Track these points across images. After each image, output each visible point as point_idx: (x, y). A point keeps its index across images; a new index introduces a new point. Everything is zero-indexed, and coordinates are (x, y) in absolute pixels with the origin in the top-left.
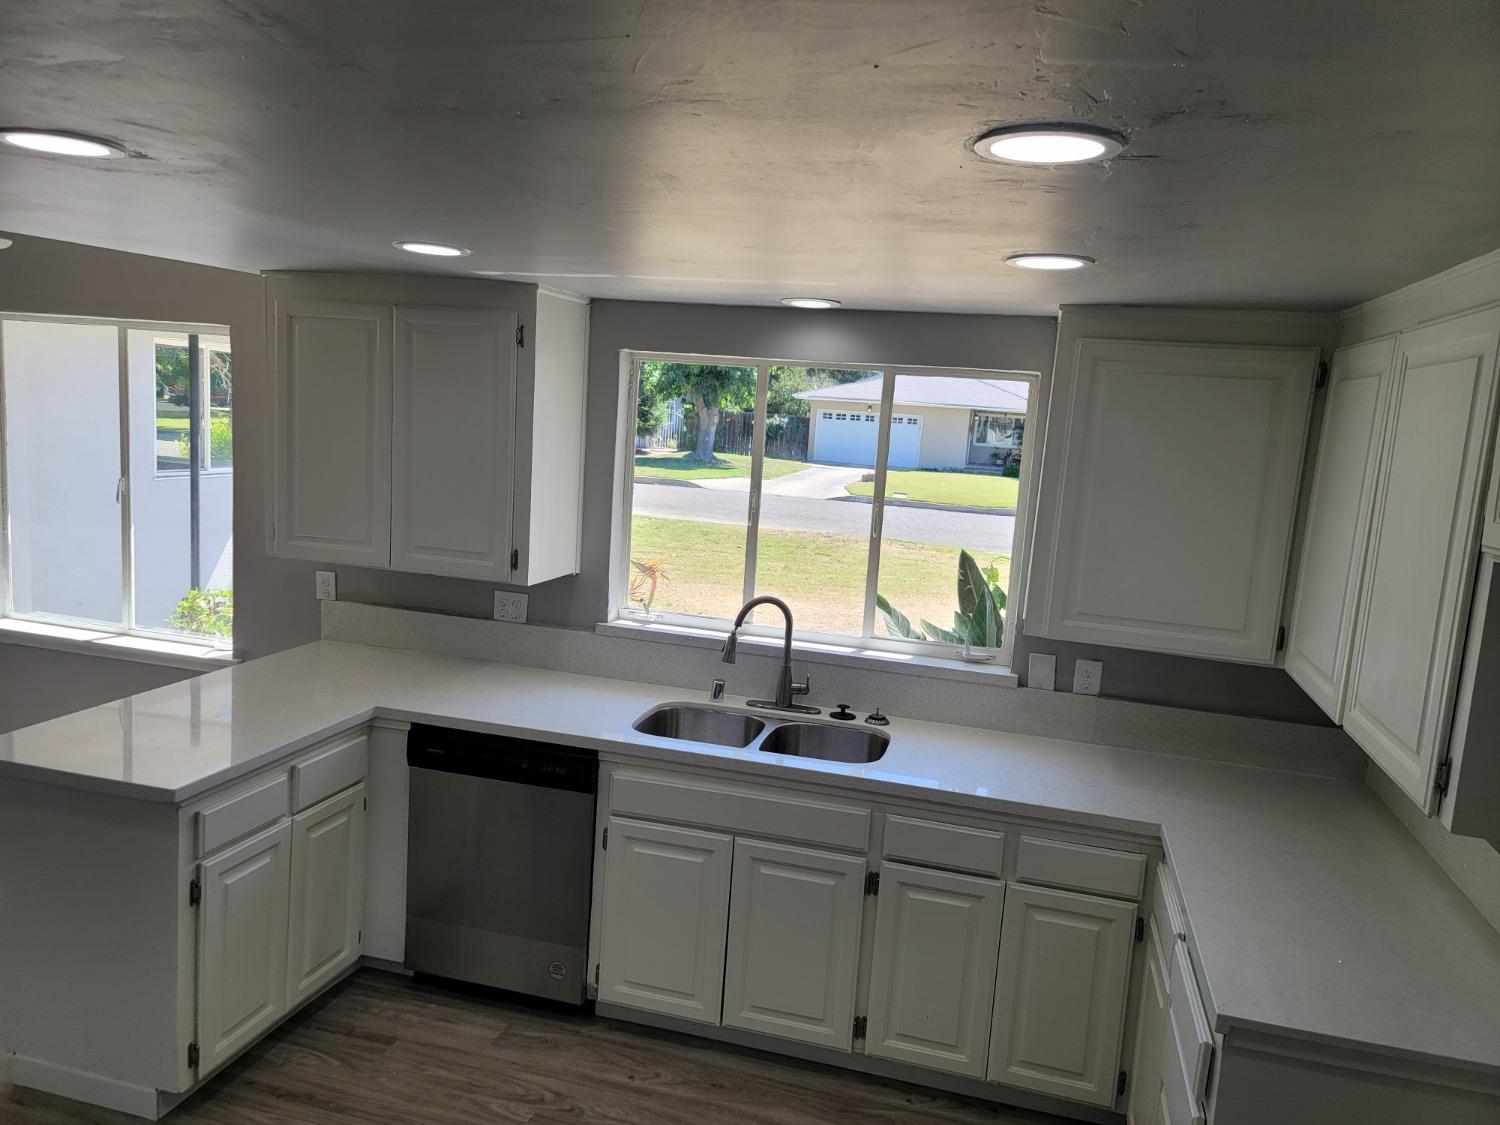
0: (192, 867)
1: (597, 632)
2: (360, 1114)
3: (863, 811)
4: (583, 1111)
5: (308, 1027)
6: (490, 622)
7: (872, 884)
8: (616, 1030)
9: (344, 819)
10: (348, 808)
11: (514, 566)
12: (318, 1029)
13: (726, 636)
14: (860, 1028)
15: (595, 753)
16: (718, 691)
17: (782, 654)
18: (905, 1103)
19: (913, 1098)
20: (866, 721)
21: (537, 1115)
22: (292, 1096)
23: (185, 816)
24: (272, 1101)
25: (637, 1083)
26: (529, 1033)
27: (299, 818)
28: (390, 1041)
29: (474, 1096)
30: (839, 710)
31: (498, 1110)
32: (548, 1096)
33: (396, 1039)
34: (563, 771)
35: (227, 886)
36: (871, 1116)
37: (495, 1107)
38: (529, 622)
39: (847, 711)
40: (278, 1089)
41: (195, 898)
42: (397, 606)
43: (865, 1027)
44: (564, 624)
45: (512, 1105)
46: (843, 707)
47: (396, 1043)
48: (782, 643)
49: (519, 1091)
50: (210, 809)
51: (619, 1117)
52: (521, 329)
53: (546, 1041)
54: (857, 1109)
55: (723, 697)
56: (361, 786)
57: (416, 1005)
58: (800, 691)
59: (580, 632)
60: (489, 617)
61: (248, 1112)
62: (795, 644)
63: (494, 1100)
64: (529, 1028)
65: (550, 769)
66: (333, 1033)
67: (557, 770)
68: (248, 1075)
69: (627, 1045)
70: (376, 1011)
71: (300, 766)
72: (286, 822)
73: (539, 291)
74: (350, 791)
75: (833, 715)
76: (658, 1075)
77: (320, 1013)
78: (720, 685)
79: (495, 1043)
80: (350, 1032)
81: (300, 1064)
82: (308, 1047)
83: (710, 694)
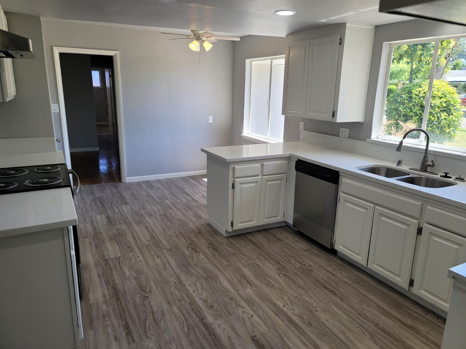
0: (233, 180)
1: (366, 141)
2: (262, 251)
3: (419, 203)
4: (313, 271)
5: (266, 232)
6: (338, 137)
7: (420, 231)
8: (340, 260)
9: (279, 182)
10: (280, 179)
11: (333, 116)
12: (268, 233)
13: (398, 143)
14: (411, 283)
15: (338, 172)
16: (399, 163)
17: (424, 152)
18: (424, 314)
19: (428, 314)
20: (454, 180)
21: (301, 267)
22: (253, 242)
23: (231, 167)
24: (248, 242)
25: (334, 272)
26: (315, 252)
27: (264, 177)
28: (281, 241)
29: (290, 258)
30: (444, 175)
31: (293, 263)
32: (307, 265)
33: (282, 241)
34: (329, 176)
35: (242, 187)
36: (406, 312)
37: (292, 262)
38: (348, 138)
39: (448, 175)
40: (250, 240)
41: (233, 187)
42: (317, 132)
43: (413, 283)
44: (359, 139)
45: (297, 263)
46: (446, 174)
47: (282, 242)
48: (425, 148)
49: (301, 261)
50: (237, 167)
51: (322, 277)
52: (341, 39)
53: (318, 255)
54: (402, 308)
55: (401, 166)
56: (286, 174)
57: (293, 237)
58: (429, 166)
59: (362, 142)
60: (338, 136)
61: (242, 242)
62: (429, 148)
63: (293, 260)
64: (316, 250)
65: (326, 175)
66: (270, 234)
67: (327, 176)
68: (247, 236)
69: (339, 264)
70: (283, 234)
71: (265, 164)
72: (260, 177)
73: (347, 25)
74: (281, 175)
75: (441, 176)
76: (342, 273)
77: (272, 230)
78: (400, 161)
79: (305, 250)
80: (274, 236)
81: (259, 238)
82: (263, 235)
83: (396, 164)
